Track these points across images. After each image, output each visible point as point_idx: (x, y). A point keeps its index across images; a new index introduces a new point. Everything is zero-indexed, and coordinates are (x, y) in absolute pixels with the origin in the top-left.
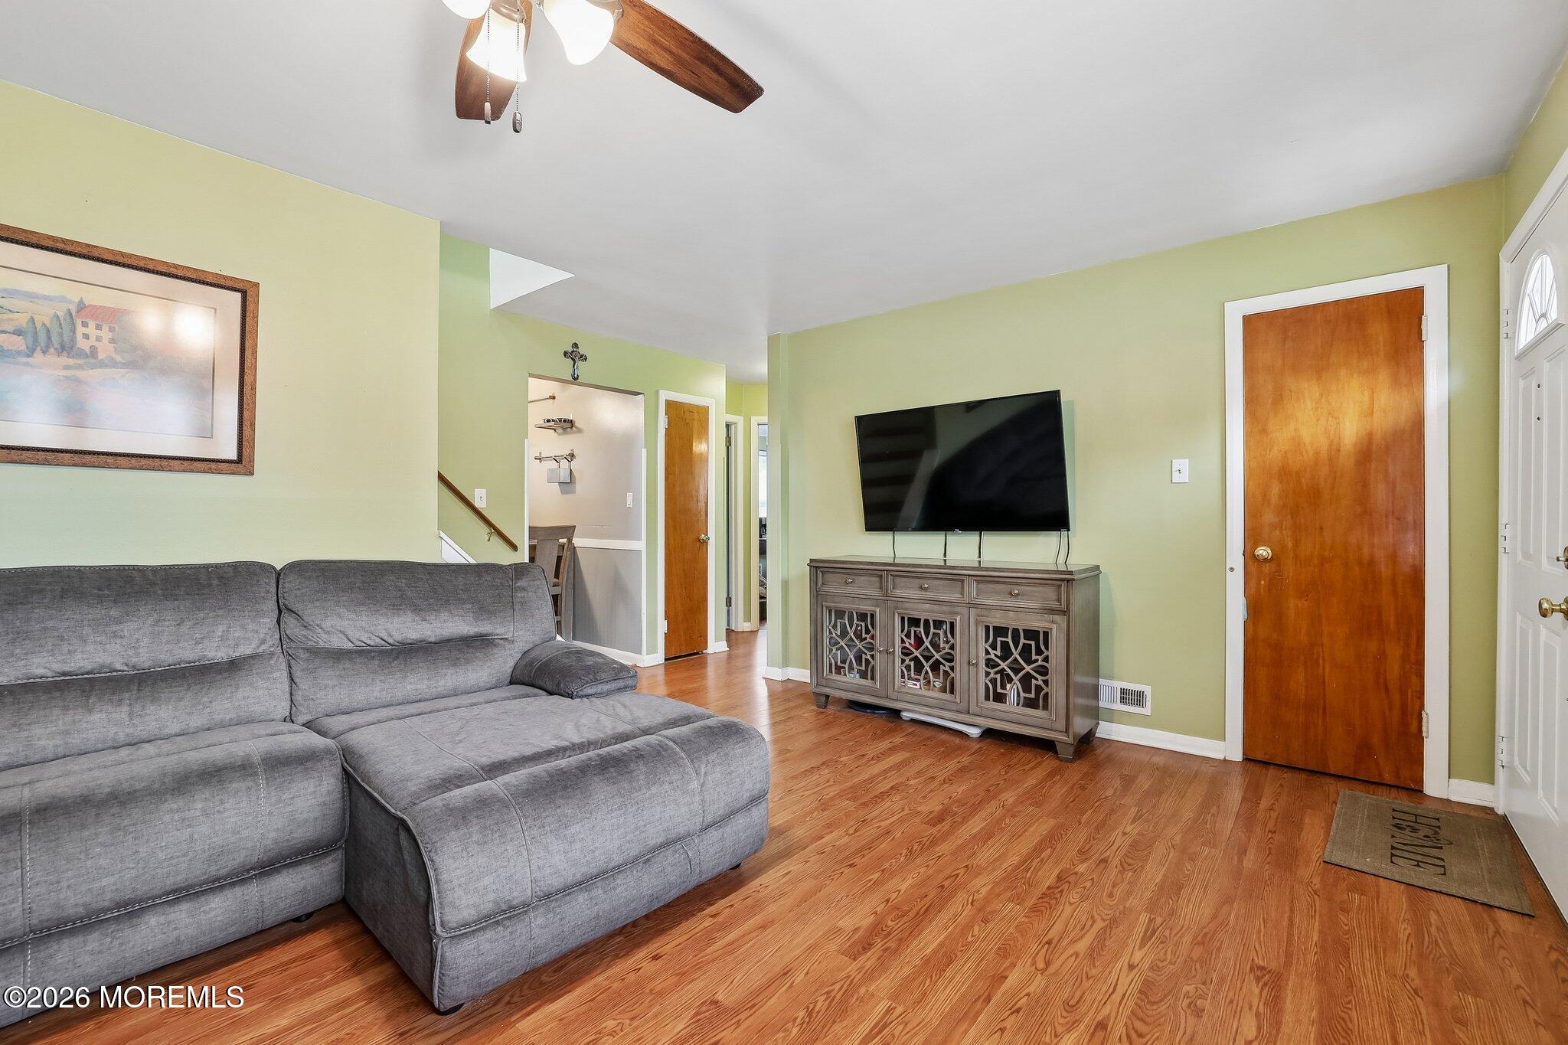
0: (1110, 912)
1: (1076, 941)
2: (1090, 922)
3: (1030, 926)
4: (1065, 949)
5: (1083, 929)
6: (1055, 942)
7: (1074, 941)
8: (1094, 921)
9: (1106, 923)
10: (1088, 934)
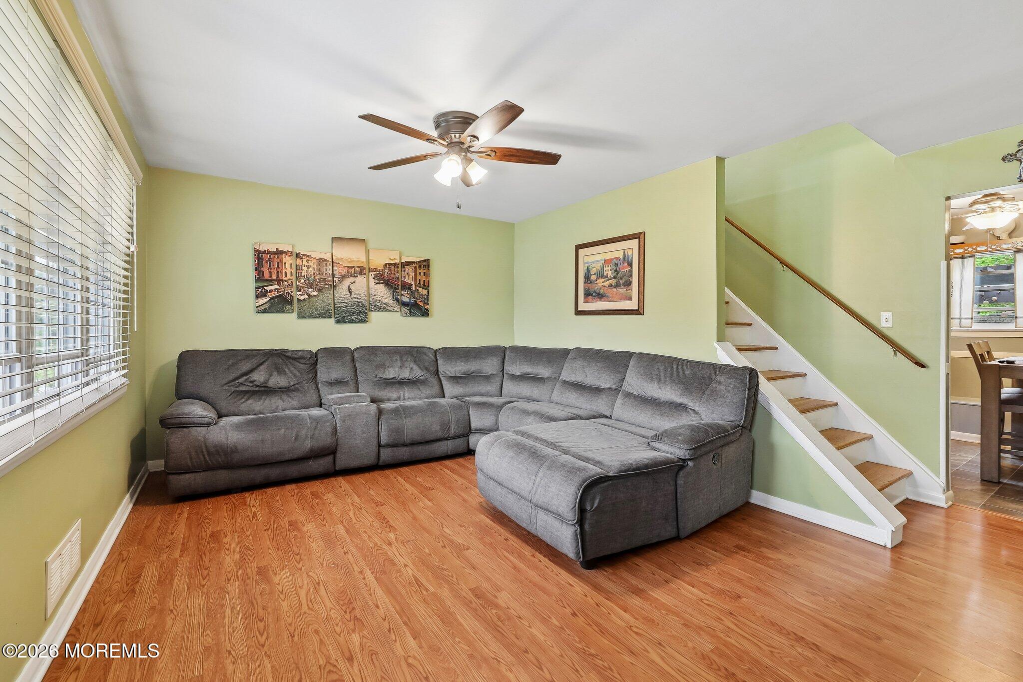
0: (307, 620)
1: (308, 593)
2: (311, 606)
3: (335, 584)
4: (308, 586)
5: (311, 600)
6: (317, 586)
7: (308, 592)
8: (309, 608)
9: (302, 613)
10: (305, 601)
